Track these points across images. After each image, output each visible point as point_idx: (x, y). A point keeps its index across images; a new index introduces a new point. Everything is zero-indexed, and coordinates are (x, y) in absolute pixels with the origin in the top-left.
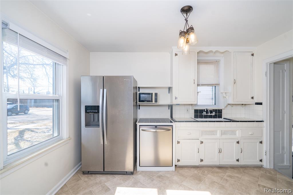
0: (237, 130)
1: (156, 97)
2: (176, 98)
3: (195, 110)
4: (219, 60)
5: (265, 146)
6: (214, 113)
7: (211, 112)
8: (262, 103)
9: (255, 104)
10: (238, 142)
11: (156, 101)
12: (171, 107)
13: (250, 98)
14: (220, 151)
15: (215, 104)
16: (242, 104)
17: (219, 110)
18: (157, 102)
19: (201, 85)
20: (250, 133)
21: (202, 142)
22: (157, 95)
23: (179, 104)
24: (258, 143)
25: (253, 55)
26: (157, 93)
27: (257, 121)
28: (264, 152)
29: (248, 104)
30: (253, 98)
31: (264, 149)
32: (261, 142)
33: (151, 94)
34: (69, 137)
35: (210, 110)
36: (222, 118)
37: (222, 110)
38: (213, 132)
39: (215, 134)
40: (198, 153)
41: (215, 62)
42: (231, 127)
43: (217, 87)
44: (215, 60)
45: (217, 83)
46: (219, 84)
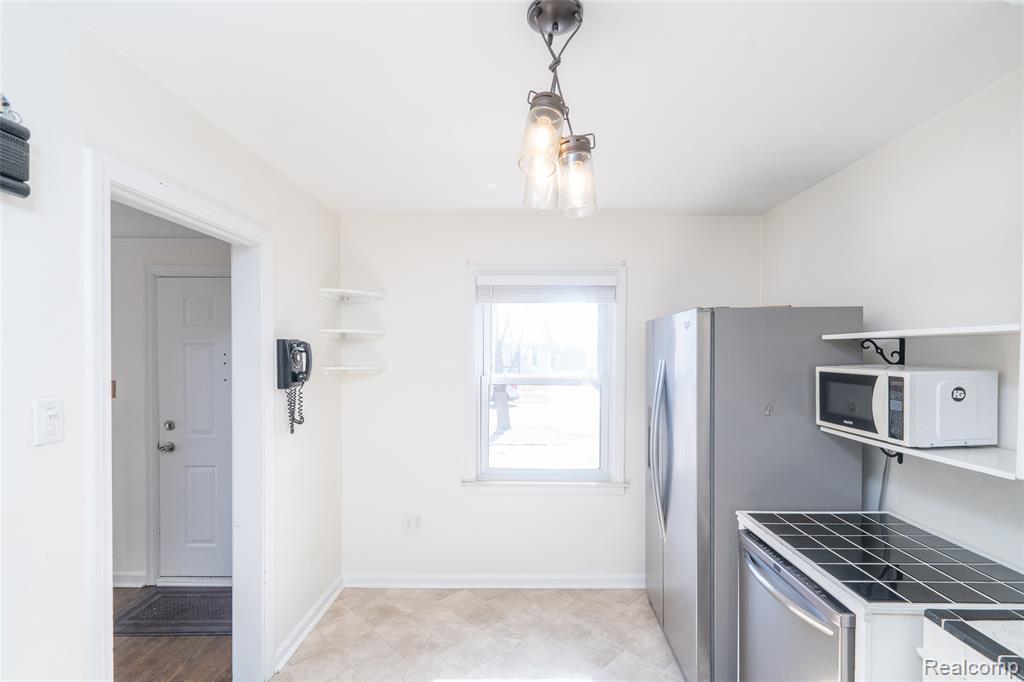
18: (901, 438)
33: (870, 381)
34: (625, 483)
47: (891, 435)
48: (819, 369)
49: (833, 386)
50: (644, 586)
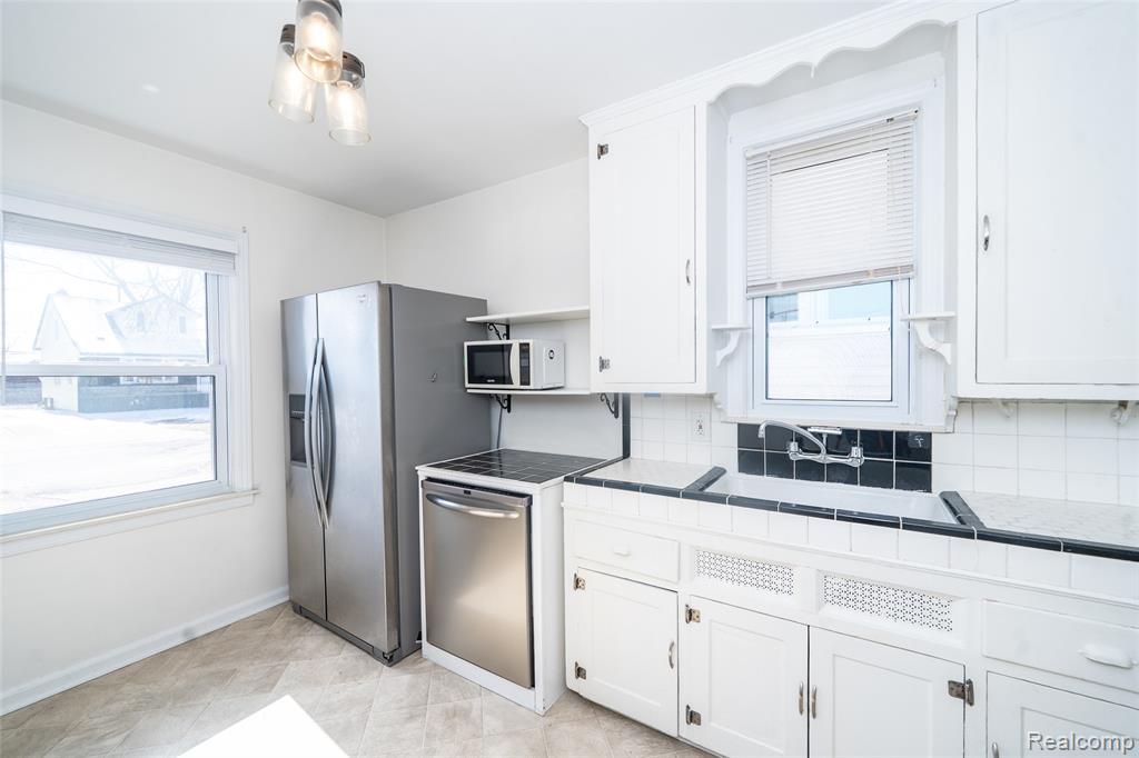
0: (959, 598)
1: (525, 364)
2: (603, 364)
3: (739, 425)
4: (905, 107)
6: (856, 451)
7: (843, 441)
10: (962, 691)
11: (525, 380)
12: (620, 406)
14: (809, 705)
15: (892, 399)
16: (1122, 404)
17: (903, 437)
18: (529, 384)
19: (780, 288)
21: (691, 615)
22: (528, 352)
23: (658, 395)
26: (528, 344)
33: (505, 349)
34: (253, 489)
35: (829, 435)
36: (930, 491)
37: (927, 436)
38: (767, 572)
39: (781, 588)
40: (672, 665)
41: (879, 125)
42: (892, 565)
43: (900, 287)
44: (879, 115)
45: (898, 263)
46: (910, 267)
47: (522, 384)
48: (466, 344)
49: (478, 355)
50: (287, 599)
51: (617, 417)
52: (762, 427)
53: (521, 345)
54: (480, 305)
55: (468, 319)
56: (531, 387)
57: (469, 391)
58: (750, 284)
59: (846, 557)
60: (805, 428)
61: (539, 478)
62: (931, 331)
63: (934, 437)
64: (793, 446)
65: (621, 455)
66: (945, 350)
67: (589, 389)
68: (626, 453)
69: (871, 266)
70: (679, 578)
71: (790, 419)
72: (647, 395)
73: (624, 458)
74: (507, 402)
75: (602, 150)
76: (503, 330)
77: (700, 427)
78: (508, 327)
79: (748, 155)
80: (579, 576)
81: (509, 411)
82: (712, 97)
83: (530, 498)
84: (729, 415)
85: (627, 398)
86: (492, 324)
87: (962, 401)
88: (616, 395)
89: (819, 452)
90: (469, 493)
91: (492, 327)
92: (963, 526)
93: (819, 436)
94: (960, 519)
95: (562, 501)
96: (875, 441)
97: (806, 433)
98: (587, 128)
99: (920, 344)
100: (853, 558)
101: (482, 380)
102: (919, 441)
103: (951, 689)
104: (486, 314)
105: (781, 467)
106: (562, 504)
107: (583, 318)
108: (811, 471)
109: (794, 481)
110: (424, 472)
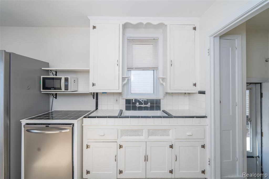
0: (170, 129)
1: (66, 83)
2: (93, 85)
3: (126, 100)
4: (157, 37)
5: (209, 153)
6: (149, 104)
7: (146, 103)
8: (205, 91)
9: (199, 93)
10: (171, 147)
12: (96, 96)
13: (192, 85)
14: (146, 159)
15: (154, 93)
16: (185, 93)
17: (156, 100)
19: (134, 69)
20: (188, 134)
21: (121, 147)
22: (68, 80)
23: (106, 93)
24: (199, 147)
25: (195, 29)
26: (68, 78)
27: (197, 117)
28: (208, 160)
29: (192, 93)
30: (195, 85)
31: (208, 157)
32: (203, 146)
35: (144, 101)
36: (160, 110)
37: (160, 100)
38: (138, 132)
39: (136, 135)
40: (116, 161)
41: (152, 40)
42: (161, 126)
43: (155, 71)
44: (152, 38)
45: (155, 67)
46: (157, 68)
51: (94, 98)
52: (134, 100)
53: (65, 78)
54: (47, 64)
55: (42, 68)
56: (69, 91)
57: (42, 92)
58: (128, 67)
59: (153, 125)
60: (140, 99)
61: (76, 118)
62: (162, 80)
63: (161, 100)
64: (138, 103)
65: (95, 109)
66: (164, 84)
67: (89, 91)
68: (97, 108)
69: (151, 67)
70: (118, 138)
71: (138, 97)
72: (103, 93)
73: (96, 110)
74: (56, 96)
75: (94, 27)
76: (54, 73)
77: (117, 100)
78: (56, 72)
79: (128, 38)
80: (88, 144)
81: (56, 98)
82: (123, 23)
83: (73, 125)
84: (124, 97)
85: (97, 94)
86: (51, 71)
87: (167, 93)
88: (94, 93)
89: (142, 104)
90: (48, 126)
91: (51, 72)
92: (169, 116)
93: (142, 101)
94: (168, 115)
95: (83, 124)
96: (152, 102)
97: (141, 100)
98: (90, 20)
99: (160, 83)
100: (155, 125)
101: (49, 89)
102: (159, 101)
103: (170, 147)
104: (49, 67)
105: (135, 108)
106: (83, 125)
107: (87, 72)
108: (140, 109)
109: (137, 111)
110: (24, 122)
